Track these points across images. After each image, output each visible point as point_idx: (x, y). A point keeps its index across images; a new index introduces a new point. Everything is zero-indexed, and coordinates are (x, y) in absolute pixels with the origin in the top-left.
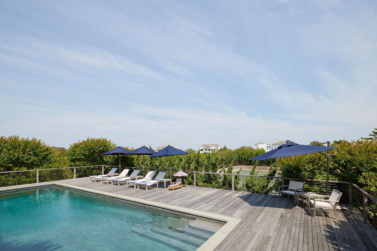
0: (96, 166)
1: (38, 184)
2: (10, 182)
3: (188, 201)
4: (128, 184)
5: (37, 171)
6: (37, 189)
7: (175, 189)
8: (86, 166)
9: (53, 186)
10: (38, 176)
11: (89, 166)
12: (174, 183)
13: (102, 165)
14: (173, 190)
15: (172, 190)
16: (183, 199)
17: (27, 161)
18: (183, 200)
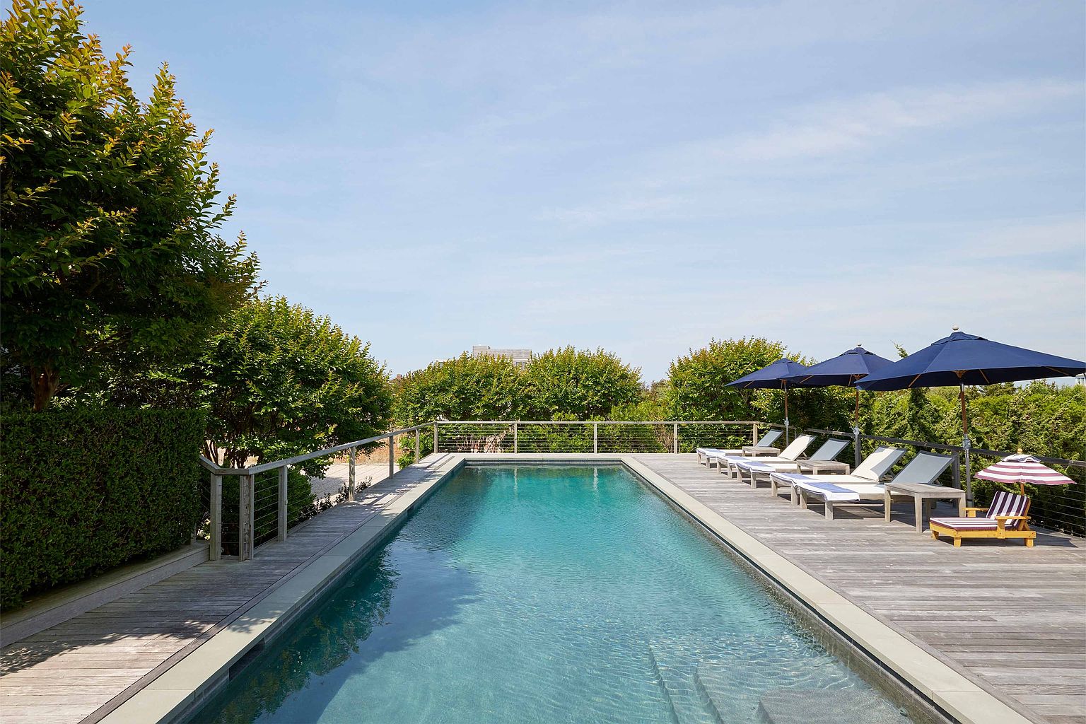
0: (736, 424)
1: (596, 456)
2: (554, 445)
3: (981, 613)
4: (777, 486)
5: (594, 423)
6: (594, 465)
7: (966, 542)
8: (706, 422)
9: (618, 464)
10: (595, 437)
11: (714, 422)
12: (979, 514)
13: (751, 422)
14: (957, 542)
15: (950, 540)
16: (962, 594)
17: (581, 401)
18: (958, 599)
